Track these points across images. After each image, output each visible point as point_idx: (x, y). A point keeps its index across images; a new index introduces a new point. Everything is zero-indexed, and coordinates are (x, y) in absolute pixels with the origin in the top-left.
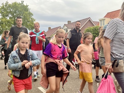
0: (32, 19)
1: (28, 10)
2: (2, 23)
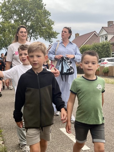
0: (48, 20)
1: (42, 7)
2: (3, 30)
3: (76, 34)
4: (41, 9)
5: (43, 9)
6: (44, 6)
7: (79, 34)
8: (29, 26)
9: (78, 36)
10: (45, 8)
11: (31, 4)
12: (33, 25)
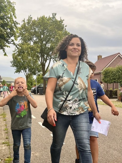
3: (98, 56)
4: (61, 31)
5: (64, 30)
6: (65, 28)
7: (101, 56)
8: (49, 48)
9: (100, 58)
10: (65, 29)
11: (52, 26)
12: (52, 46)
